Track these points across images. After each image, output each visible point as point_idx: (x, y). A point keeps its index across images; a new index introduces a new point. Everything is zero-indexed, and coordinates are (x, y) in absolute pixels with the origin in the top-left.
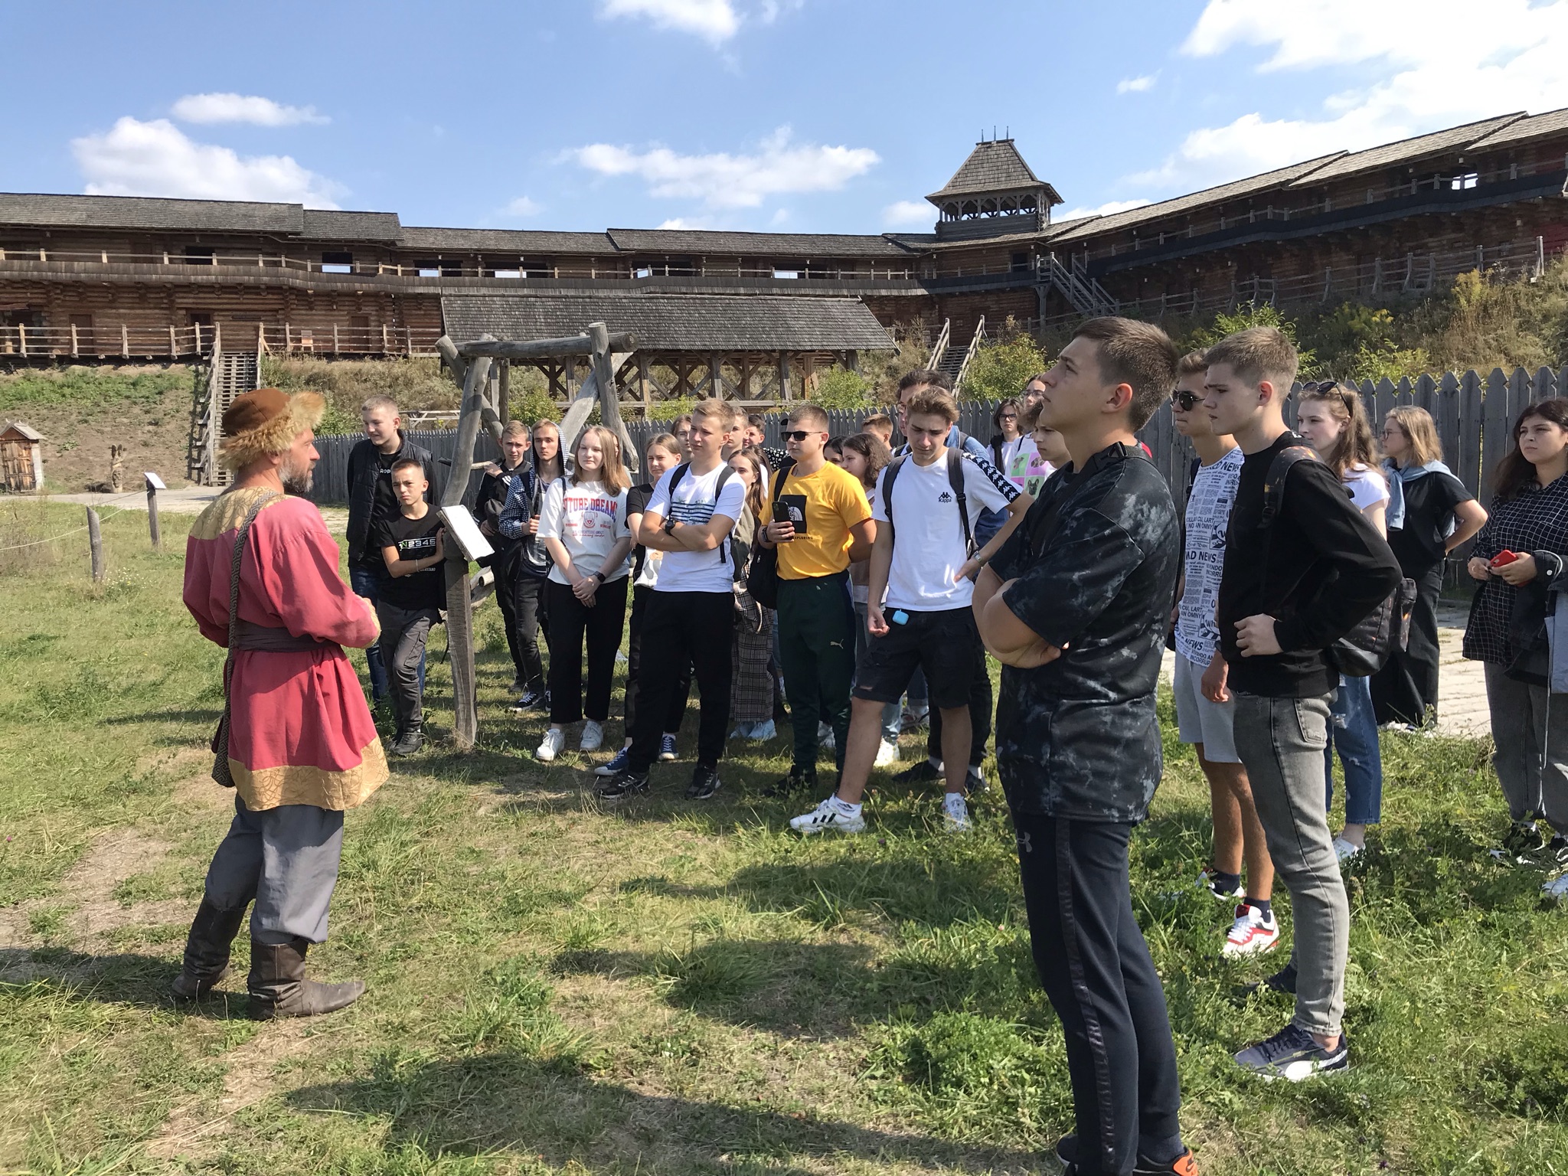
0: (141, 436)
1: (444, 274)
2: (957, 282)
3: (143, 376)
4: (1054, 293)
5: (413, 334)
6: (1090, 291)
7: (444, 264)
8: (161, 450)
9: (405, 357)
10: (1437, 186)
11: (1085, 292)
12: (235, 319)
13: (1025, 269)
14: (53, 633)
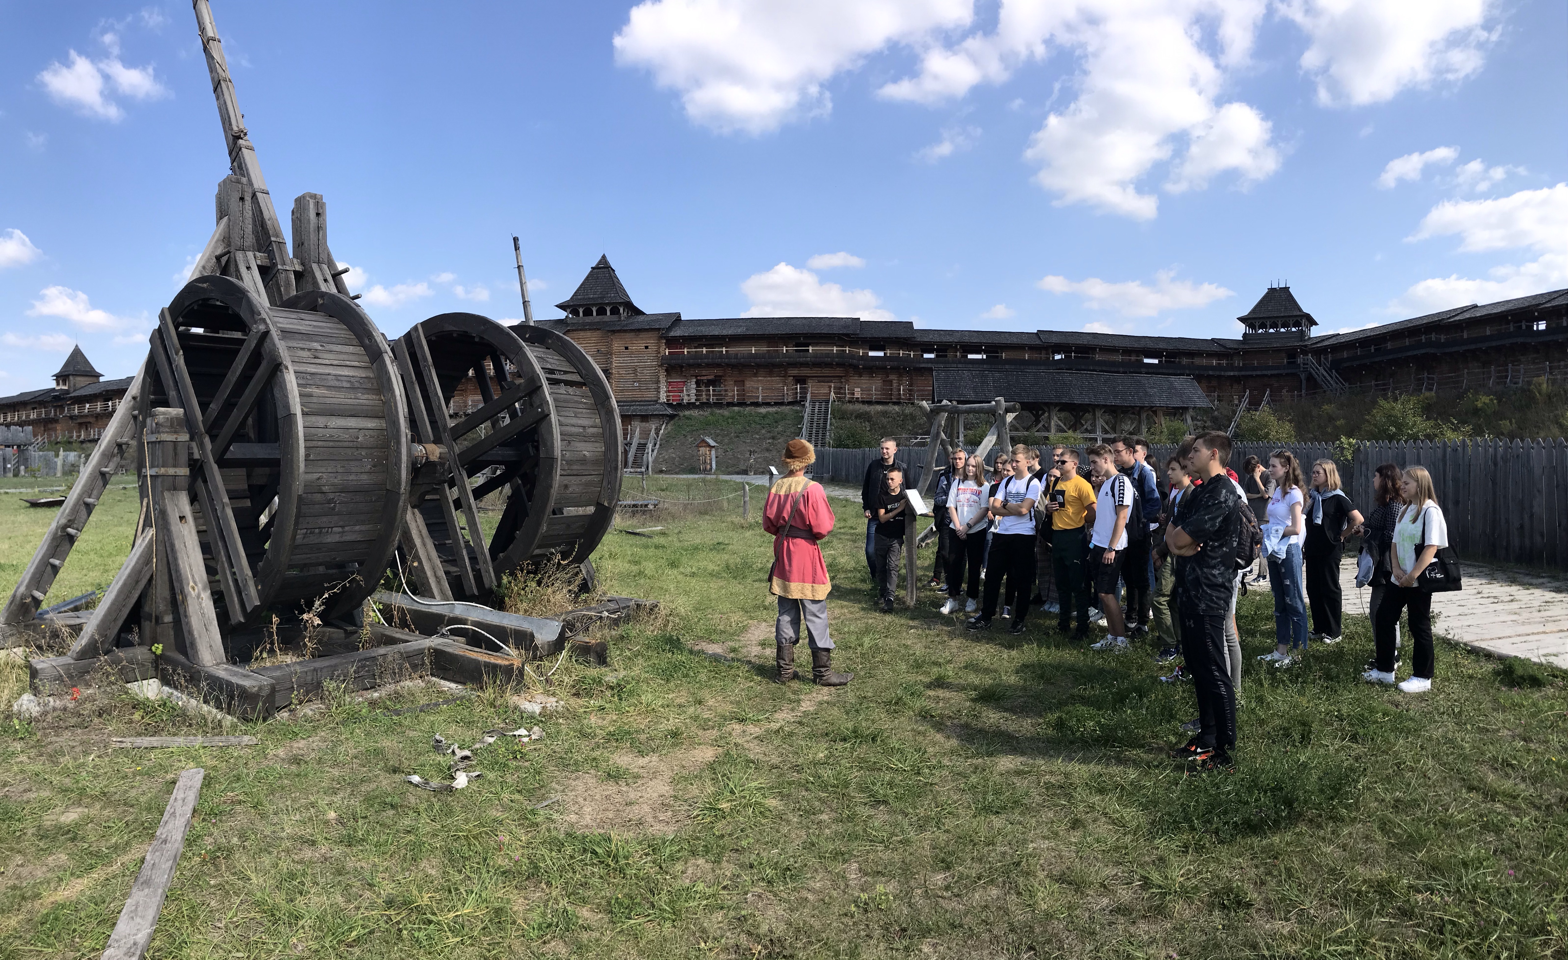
0: (765, 445)
1: (937, 356)
2: (1255, 369)
3: (768, 413)
4: (1310, 378)
5: (918, 391)
6: (1332, 377)
7: (937, 350)
8: (774, 453)
9: (912, 404)
10: (1524, 327)
11: (1329, 378)
12: (819, 382)
13: (1294, 362)
14: (726, 542)
